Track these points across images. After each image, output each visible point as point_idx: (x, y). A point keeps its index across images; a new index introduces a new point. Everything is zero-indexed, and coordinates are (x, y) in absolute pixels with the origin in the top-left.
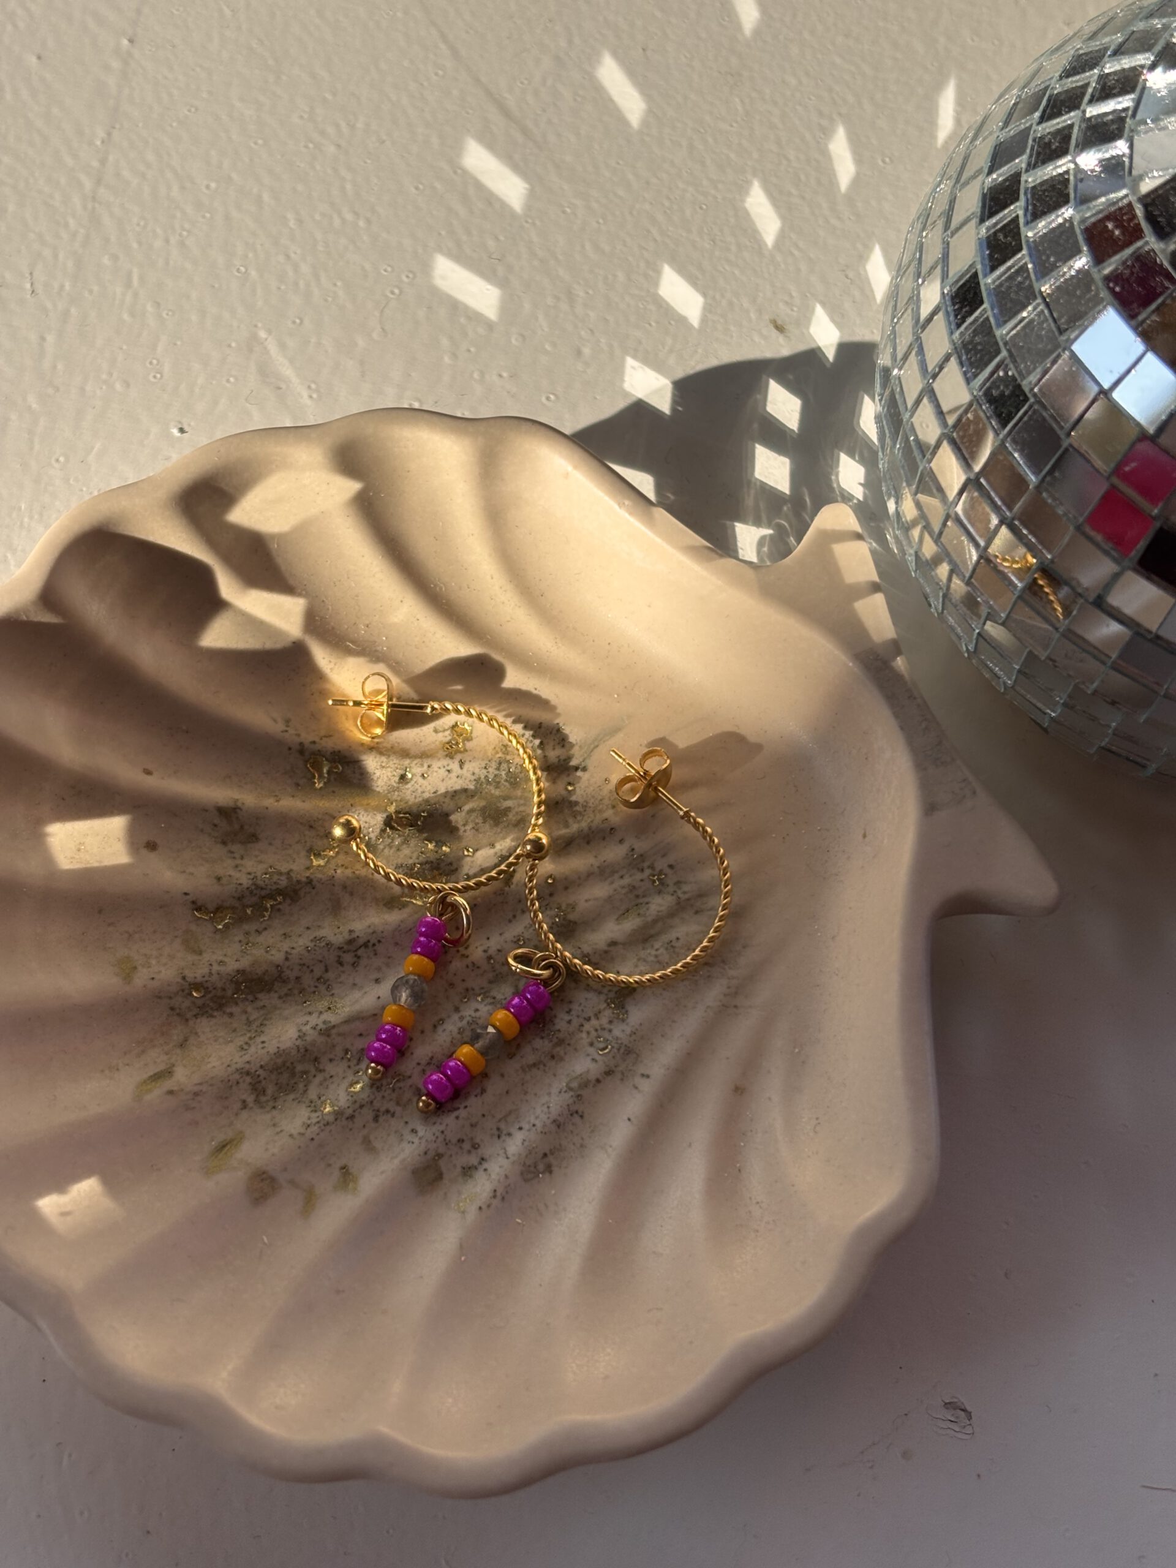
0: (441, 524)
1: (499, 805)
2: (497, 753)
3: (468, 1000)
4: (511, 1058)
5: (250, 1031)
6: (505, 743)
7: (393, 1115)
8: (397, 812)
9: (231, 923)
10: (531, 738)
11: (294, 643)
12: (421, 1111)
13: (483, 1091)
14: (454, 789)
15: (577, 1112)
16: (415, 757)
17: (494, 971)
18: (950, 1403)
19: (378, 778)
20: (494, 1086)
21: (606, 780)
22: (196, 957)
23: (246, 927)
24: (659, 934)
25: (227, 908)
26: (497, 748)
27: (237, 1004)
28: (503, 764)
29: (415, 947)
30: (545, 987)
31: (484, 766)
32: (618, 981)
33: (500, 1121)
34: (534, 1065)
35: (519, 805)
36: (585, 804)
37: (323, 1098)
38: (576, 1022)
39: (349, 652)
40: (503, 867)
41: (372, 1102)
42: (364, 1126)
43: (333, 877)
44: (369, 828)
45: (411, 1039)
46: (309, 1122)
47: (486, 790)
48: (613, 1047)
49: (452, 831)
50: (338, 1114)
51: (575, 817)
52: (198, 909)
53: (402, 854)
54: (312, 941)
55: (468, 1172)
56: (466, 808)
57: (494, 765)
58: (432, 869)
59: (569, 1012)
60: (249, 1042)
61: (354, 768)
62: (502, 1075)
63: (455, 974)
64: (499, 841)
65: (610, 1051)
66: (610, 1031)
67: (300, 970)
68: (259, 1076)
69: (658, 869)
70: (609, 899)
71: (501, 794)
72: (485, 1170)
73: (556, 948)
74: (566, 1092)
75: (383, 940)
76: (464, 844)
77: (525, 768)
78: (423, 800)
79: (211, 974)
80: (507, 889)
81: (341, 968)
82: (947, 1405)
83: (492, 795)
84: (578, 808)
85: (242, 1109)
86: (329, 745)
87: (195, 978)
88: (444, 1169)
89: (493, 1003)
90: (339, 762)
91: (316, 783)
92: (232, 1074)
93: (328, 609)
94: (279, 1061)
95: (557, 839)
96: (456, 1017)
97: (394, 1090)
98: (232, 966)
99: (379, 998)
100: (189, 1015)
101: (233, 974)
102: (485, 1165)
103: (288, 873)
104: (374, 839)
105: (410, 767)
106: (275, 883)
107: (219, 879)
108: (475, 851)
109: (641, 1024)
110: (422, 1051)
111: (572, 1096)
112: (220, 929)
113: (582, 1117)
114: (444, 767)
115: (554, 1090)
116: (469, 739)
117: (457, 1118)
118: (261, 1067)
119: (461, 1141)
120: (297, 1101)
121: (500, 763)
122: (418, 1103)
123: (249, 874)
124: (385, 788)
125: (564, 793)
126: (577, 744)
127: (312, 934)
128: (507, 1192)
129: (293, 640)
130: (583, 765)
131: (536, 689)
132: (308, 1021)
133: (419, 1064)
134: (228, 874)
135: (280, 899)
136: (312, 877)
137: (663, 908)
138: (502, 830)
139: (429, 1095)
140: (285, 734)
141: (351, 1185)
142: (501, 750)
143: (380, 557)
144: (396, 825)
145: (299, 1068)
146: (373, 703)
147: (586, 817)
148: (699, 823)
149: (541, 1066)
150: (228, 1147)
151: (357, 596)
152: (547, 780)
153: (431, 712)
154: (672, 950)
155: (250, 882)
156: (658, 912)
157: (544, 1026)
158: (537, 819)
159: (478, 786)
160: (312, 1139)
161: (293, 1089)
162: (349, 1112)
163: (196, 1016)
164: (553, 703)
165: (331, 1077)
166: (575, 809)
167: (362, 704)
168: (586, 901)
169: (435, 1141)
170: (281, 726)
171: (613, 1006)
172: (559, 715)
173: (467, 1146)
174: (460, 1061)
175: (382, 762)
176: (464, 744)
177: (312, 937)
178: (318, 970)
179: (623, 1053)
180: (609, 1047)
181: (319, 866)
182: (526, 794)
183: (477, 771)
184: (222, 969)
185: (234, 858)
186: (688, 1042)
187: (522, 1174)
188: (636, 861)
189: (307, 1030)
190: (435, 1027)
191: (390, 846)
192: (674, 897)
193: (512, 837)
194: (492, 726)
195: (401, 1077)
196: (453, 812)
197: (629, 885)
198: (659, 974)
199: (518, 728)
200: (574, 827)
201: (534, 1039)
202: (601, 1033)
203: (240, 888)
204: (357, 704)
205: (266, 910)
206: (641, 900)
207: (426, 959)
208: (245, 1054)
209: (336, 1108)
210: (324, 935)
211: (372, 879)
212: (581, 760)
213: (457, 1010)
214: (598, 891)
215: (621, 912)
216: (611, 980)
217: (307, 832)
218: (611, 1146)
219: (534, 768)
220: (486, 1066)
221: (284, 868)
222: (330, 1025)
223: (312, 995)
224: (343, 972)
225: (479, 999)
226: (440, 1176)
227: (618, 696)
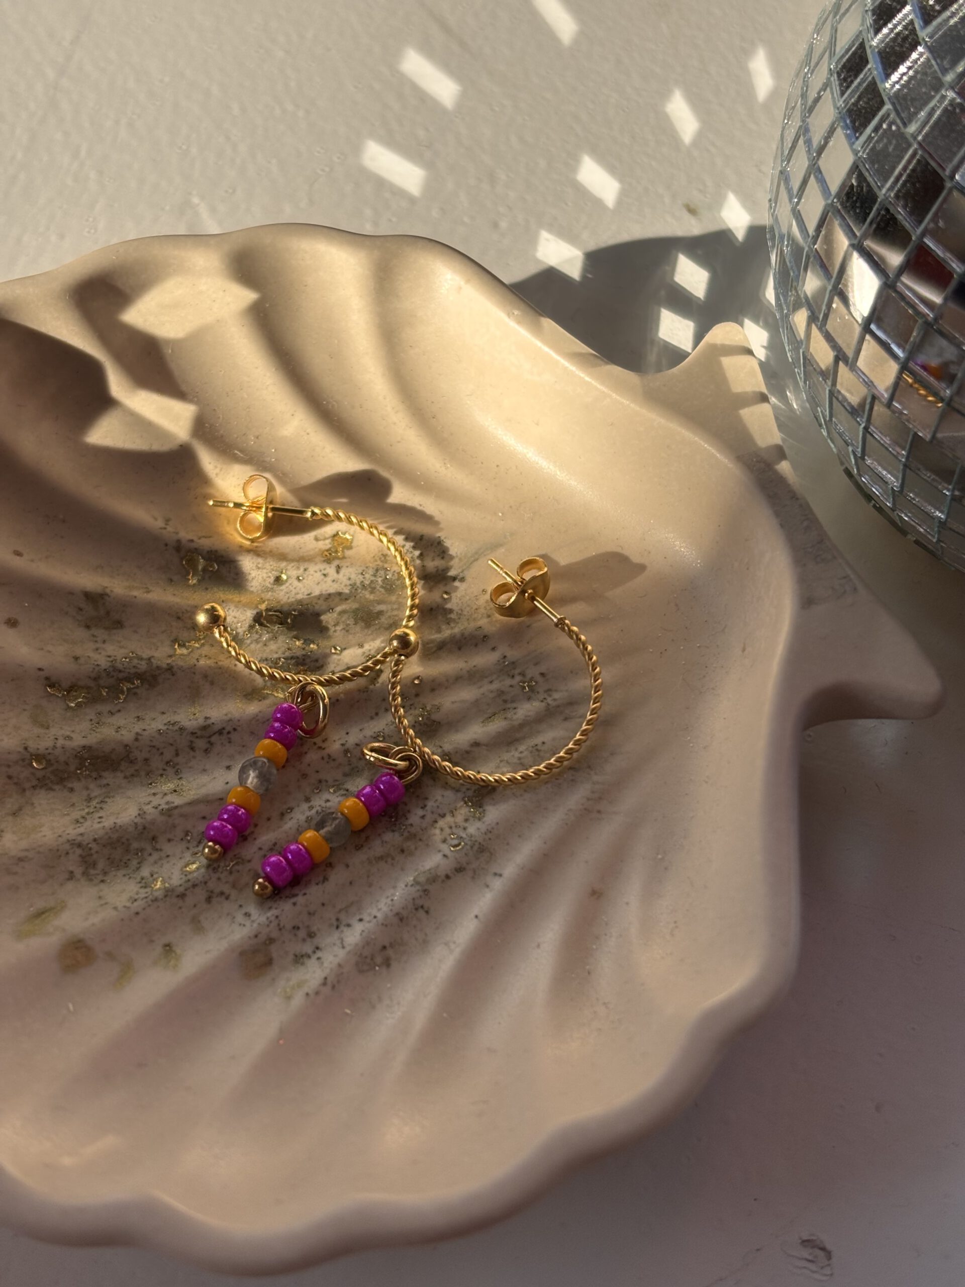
0: (336, 341)
1: (371, 608)
2: (376, 561)
3: (320, 791)
4: (357, 850)
5: (88, 807)
6: (384, 553)
7: (227, 898)
8: (267, 610)
9: (84, 703)
10: (411, 550)
11: (181, 446)
12: (256, 894)
13: (325, 879)
14: (328, 592)
15: (422, 907)
16: (292, 560)
17: (350, 765)
18: (808, 1241)
19: (253, 579)
20: (338, 876)
21: (483, 591)
22: (41, 731)
23: (99, 707)
24: (524, 738)
25: (82, 688)
26: (376, 557)
27: (79, 780)
28: (380, 572)
29: (268, 732)
30: (401, 778)
31: (361, 571)
32: (477, 779)
33: (340, 911)
34: (381, 858)
35: (392, 610)
36: (460, 612)
37: (155, 876)
38: (429, 818)
39: (236, 459)
40: (369, 663)
41: (206, 883)
42: (195, 906)
43: (195, 665)
44: (238, 623)
45: (256, 825)
46: (136, 897)
47: (361, 595)
48: (466, 844)
49: (323, 630)
50: (168, 893)
51: (448, 623)
52: (52, 686)
53: (267, 649)
54: (165, 724)
55: (299, 959)
56: (339, 609)
57: (371, 572)
58: (297, 664)
59: (424, 807)
60: (86, 816)
61: (230, 568)
62: (347, 866)
63: (309, 765)
64: (368, 642)
65: (463, 848)
66: (465, 829)
67: (149, 751)
68: (90, 849)
69: (528, 677)
70: (476, 703)
71: (376, 598)
72: (319, 959)
73: (415, 743)
74: (412, 885)
75: (239, 729)
76: (332, 642)
77: (402, 575)
78: (296, 601)
79: (55, 747)
80: (372, 687)
81: (192, 753)
82: (806, 1243)
83: (366, 598)
84: (453, 616)
85: (68, 879)
86: (206, 543)
87: (38, 749)
88: (274, 955)
89: (345, 795)
90: (216, 561)
91: (189, 580)
92: (62, 844)
93: (219, 418)
94: (115, 836)
95: (428, 643)
96: (305, 806)
97: (231, 873)
98: (78, 741)
99: (227, 783)
100: (27, 785)
101: (79, 750)
102: (319, 954)
103: (149, 659)
104: (242, 633)
105: (286, 570)
106: (134, 667)
107: (76, 658)
108: (343, 649)
109: (498, 823)
110: (266, 838)
111: (418, 890)
112: (72, 707)
113: (427, 912)
114: (321, 571)
115: (401, 885)
116: (350, 548)
117: (294, 904)
118: (95, 840)
119: (296, 928)
120: (128, 877)
121: (377, 570)
122: (254, 886)
123: (109, 657)
124: (260, 588)
125: (438, 600)
126: (457, 556)
127: (166, 718)
128: (339, 982)
129: (181, 444)
130: (461, 575)
131: (421, 505)
132: (151, 801)
133: (260, 849)
134: (87, 655)
135: (137, 682)
136: (174, 664)
137: (529, 714)
138: (372, 632)
139: (267, 878)
140: (164, 531)
141: (172, 962)
142: (380, 558)
143: (274, 369)
144: (265, 622)
145: (135, 845)
146: (255, 505)
147: (460, 625)
148: (573, 631)
149: (389, 860)
150: (47, 914)
151: (248, 407)
152: (423, 588)
153: (311, 517)
154: (537, 753)
155: (109, 664)
156: (526, 716)
157: (396, 820)
158: (408, 621)
159: (353, 591)
160: (137, 913)
161: (126, 865)
162: (182, 889)
163: (34, 787)
164: (436, 519)
165: (168, 856)
166: (449, 616)
167: (244, 506)
168: (453, 703)
169: (268, 926)
170: (160, 523)
171: (470, 804)
172: (441, 530)
173: (302, 933)
174: (303, 845)
175: (259, 563)
176: (343, 551)
177: (165, 722)
178: (168, 754)
179: (477, 851)
180: (463, 844)
181: (182, 655)
182: (400, 600)
183: (353, 576)
184: (68, 743)
185: (96, 641)
186: (545, 843)
187: (357, 964)
188: (507, 668)
189: (148, 809)
190: (282, 815)
191: (257, 641)
192: (543, 704)
193: (382, 639)
194: (372, 534)
195: (240, 860)
196: (324, 612)
197: (498, 690)
198: (520, 774)
199: (400, 539)
200: (446, 633)
201: (384, 832)
202: (454, 830)
203: (97, 669)
204: (238, 505)
205: (122, 692)
206: (509, 705)
207: (279, 746)
208: (79, 827)
209: (167, 885)
210: (179, 720)
211: (235, 670)
212: (460, 571)
213: (308, 800)
214: (466, 694)
215: (487, 716)
216: (470, 778)
217: (174, 624)
218: (454, 943)
219: (410, 575)
220: (330, 855)
221: (146, 654)
222: (172, 805)
223: (159, 778)
224: (194, 757)
225: (331, 790)
226: (269, 962)
227: (502, 514)
